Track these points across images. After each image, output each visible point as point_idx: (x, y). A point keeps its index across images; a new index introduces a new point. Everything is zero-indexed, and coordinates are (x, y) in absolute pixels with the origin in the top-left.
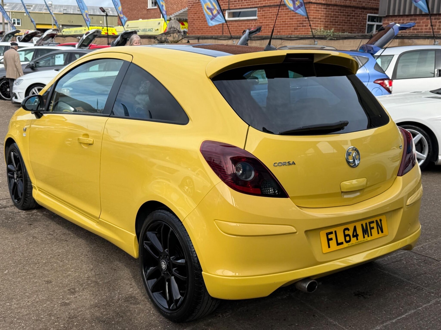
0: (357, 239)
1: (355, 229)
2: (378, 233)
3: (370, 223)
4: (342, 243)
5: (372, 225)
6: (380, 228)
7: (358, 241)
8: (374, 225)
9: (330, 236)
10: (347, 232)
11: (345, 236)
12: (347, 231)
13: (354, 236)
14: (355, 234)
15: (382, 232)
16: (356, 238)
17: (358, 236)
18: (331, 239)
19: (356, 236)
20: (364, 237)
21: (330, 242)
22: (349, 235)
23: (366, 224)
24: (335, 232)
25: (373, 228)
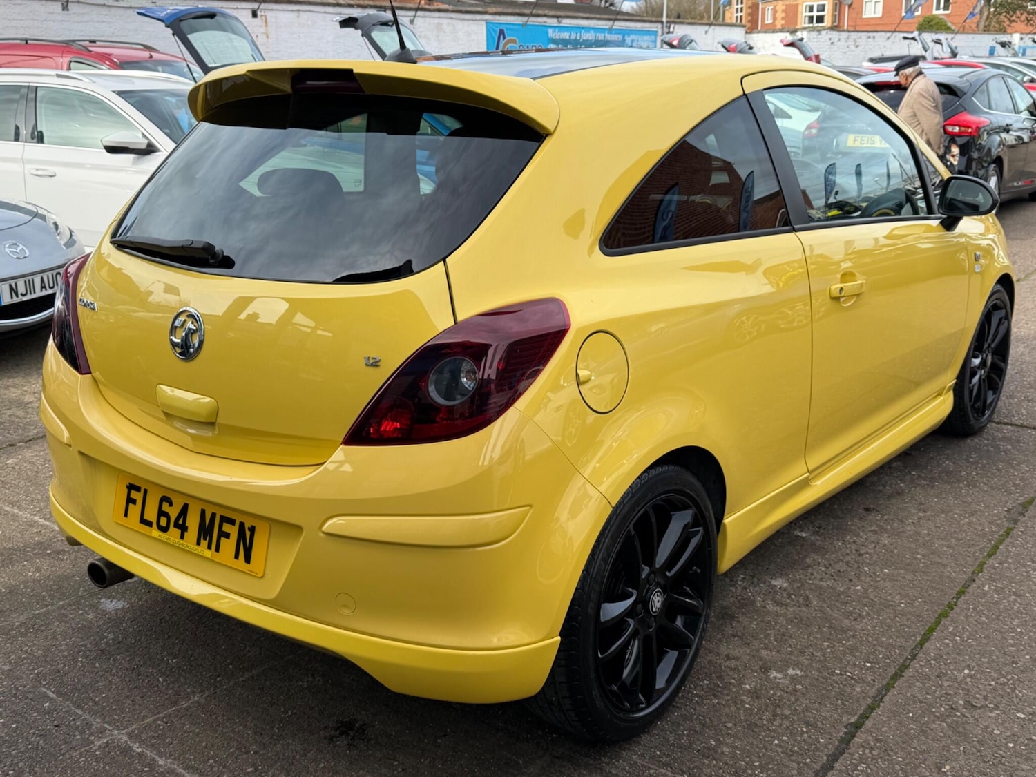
0: (182, 537)
1: (184, 511)
2: (237, 557)
3: (224, 519)
4: (149, 524)
5: (227, 528)
6: (245, 548)
7: (181, 541)
8: (233, 531)
9: (134, 495)
10: (165, 507)
11: (161, 513)
12: (168, 504)
13: (177, 525)
14: (181, 522)
15: (248, 560)
16: (180, 531)
17: (187, 531)
18: (134, 502)
19: (183, 529)
20: (198, 543)
21: (131, 505)
22: (167, 515)
23: (214, 515)
24: (146, 491)
25: (227, 536)
